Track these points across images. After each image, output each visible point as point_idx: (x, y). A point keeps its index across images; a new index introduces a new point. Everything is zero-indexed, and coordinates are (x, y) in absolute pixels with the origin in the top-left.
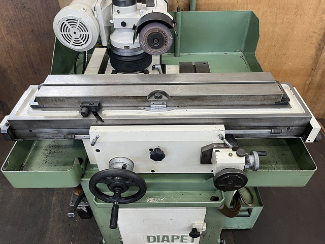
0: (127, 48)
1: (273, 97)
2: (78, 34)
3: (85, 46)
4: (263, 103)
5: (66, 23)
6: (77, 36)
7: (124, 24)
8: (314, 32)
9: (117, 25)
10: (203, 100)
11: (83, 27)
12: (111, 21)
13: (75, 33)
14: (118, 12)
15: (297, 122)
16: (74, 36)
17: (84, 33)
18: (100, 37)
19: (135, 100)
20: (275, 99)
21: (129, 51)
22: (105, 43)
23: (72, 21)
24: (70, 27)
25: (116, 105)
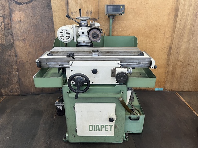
0: (84, 42)
1: (137, 52)
2: (66, 35)
3: (68, 40)
4: (134, 54)
5: (62, 31)
6: (66, 36)
7: (83, 33)
8: (165, 48)
9: (81, 34)
10: (112, 53)
11: (68, 33)
12: (78, 32)
13: (65, 35)
14: (81, 29)
15: (146, 60)
16: (64, 36)
17: (68, 35)
18: (73, 38)
19: (87, 53)
20: (138, 53)
21: (84, 43)
22: (75, 41)
23: (64, 31)
24: (63, 33)
25: (80, 55)
